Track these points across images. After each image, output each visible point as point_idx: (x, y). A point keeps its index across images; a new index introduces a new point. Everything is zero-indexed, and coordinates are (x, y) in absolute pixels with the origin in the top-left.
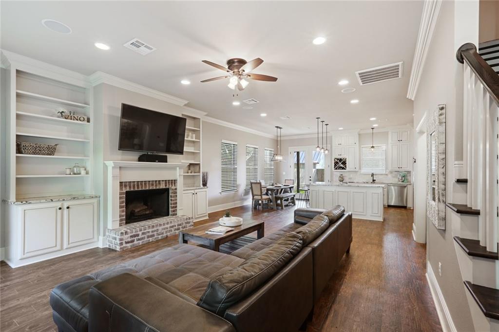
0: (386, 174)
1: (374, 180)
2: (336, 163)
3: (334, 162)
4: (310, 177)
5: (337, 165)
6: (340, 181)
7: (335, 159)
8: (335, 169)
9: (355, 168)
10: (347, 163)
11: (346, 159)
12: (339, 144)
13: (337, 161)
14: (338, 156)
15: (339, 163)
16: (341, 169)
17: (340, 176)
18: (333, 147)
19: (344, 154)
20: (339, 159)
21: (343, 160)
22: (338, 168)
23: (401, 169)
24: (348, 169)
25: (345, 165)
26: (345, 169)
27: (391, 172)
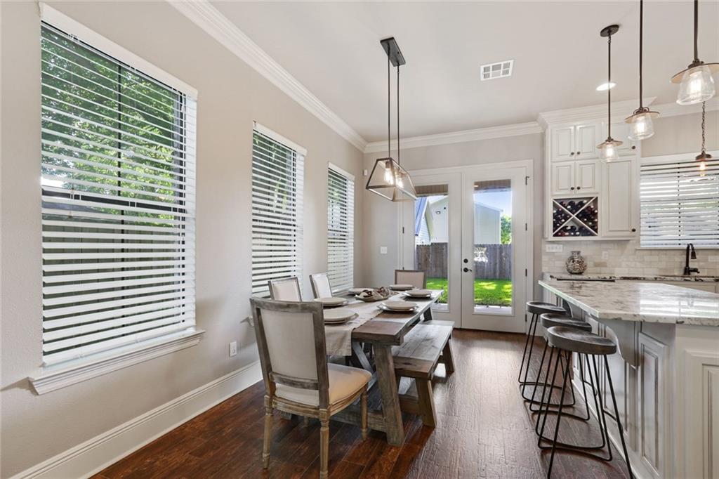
2: (559, 217)
3: (554, 214)
4: (466, 261)
5: (563, 220)
6: (572, 273)
7: (558, 204)
8: (556, 235)
9: (634, 230)
10: (599, 215)
11: (596, 200)
12: (572, 154)
13: (564, 208)
14: (569, 192)
15: (571, 216)
16: (578, 235)
17: (572, 259)
18: (552, 162)
19: (590, 186)
20: (571, 203)
21: (584, 204)
22: (567, 231)
24: (603, 233)
25: (592, 220)
26: (593, 235)
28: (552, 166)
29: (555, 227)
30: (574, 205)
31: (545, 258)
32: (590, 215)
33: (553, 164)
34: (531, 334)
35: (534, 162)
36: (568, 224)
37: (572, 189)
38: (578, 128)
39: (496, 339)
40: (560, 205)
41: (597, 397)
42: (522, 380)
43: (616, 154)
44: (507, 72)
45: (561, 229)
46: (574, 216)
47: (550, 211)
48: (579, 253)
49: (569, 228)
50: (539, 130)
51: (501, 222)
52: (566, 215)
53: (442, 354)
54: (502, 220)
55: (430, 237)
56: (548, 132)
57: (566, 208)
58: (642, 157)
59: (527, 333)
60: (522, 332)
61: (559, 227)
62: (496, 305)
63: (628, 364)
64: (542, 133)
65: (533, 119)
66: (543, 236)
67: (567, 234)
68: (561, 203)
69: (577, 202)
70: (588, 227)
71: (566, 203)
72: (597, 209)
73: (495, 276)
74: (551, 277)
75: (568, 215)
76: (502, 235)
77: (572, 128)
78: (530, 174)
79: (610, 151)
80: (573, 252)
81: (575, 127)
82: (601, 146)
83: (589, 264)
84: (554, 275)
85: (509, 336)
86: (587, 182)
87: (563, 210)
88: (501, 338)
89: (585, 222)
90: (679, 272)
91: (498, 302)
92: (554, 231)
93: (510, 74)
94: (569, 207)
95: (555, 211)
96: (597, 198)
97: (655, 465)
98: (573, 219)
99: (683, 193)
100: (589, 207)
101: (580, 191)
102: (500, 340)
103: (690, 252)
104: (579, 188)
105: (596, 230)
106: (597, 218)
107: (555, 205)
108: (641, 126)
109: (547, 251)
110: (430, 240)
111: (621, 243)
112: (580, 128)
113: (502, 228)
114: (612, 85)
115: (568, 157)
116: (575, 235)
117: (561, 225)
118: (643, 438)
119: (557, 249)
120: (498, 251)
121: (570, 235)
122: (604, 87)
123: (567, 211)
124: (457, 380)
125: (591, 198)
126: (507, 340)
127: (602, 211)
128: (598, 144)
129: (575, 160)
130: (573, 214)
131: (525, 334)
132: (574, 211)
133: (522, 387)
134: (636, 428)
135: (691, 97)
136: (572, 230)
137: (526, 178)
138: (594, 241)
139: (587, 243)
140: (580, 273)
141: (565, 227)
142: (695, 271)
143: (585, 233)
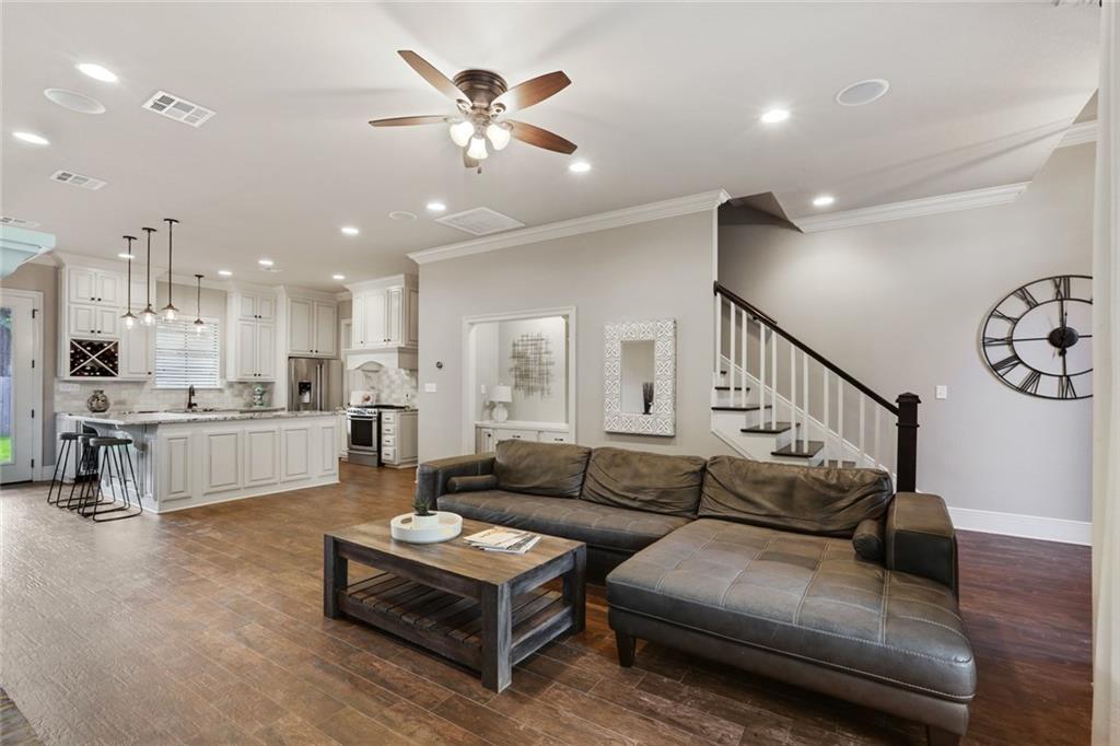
0: (220, 390)
1: (190, 405)
2: (77, 356)
3: (71, 354)
5: (82, 361)
6: (95, 411)
7: (76, 344)
8: (72, 375)
9: (150, 373)
10: (119, 359)
12: (93, 299)
13: (83, 349)
14: (89, 334)
15: (90, 357)
16: (99, 376)
17: (95, 397)
18: (69, 302)
19: (111, 332)
20: (90, 345)
21: (104, 347)
22: (87, 371)
23: (258, 379)
24: (123, 374)
25: (113, 363)
26: (113, 375)
27: (231, 385)
28: (69, 307)
29: (72, 367)
30: (95, 347)
31: (57, 398)
32: (110, 357)
33: (71, 305)
35: (44, 295)
36: (87, 364)
37: (92, 332)
38: (99, 275)
40: (78, 345)
45: (81, 368)
46: (94, 357)
47: (67, 351)
48: (102, 392)
49: (88, 368)
50: (52, 264)
52: (86, 355)
56: (65, 272)
61: (77, 366)
64: (56, 268)
66: (57, 374)
67: (86, 374)
68: (80, 344)
69: (97, 344)
70: (108, 369)
71: (86, 344)
72: (116, 352)
75: (88, 355)
77: (93, 274)
78: (39, 307)
80: (96, 392)
81: (96, 274)
83: (111, 401)
86: (107, 329)
87: (81, 351)
89: (105, 364)
90: (185, 406)
92: (71, 371)
94: (89, 348)
95: (72, 351)
96: (117, 344)
98: (92, 362)
99: (190, 346)
100: (109, 350)
101: (100, 335)
103: (192, 391)
104: (99, 332)
105: (117, 372)
106: (117, 360)
107: (72, 344)
109: (62, 390)
111: (139, 384)
112: (102, 276)
115: (89, 301)
116: (95, 375)
119: (75, 389)
121: (90, 375)
122: (125, 256)
123: (86, 351)
125: (112, 342)
127: (122, 355)
129: (95, 305)
130: (93, 355)
132: (94, 352)
136: (93, 372)
137: (34, 311)
138: (115, 382)
139: (106, 383)
140: (104, 411)
141: (84, 367)
142: (195, 405)
143: (105, 373)
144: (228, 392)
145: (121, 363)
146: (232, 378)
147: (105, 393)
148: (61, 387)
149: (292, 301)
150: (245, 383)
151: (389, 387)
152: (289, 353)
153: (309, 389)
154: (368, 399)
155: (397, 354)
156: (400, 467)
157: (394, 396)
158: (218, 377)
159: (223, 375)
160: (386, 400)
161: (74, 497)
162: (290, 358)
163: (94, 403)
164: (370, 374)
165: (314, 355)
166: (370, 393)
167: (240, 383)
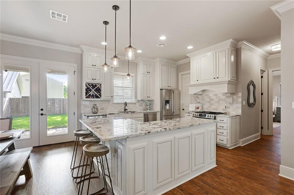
0: (135, 103)
1: (125, 110)
2: (88, 90)
3: (86, 89)
4: (42, 110)
5: (89, 92)
6: (94, 113)
7: (87, 85)
8: (86, 98)
9: (112, 97)
10: (102, 90)
11: (101, 85)
12: (93, 65)
13: (90, 87)
14: (91, 80)
15: (92, 90)
16: (95, 98)
17: (94, 107)
18: (85, 67)
19: (99, 79)
20: (92, 85)
21: (97, 86)
22: (91, 96)
23: (149, 99)
24: (103, 97)
25: (99, 92)
26: (100, 98)
27: (138, 101)
28: (85, 69)
29: (86, 94)
30: (94, 86)
31: (82, 107)
32: (99, 90)
33: (86, 68)
34: (77, 140)
35: (78, 65)
36: (91, 93)
37: (93, 79)
38: (95, 55)
39: (60, 147)
40: (88, 85)
41: (103, 168)
42: (72, 167)
43: (107, 69)
44: (65, 20)
45: (89, 95)
46: (93, 90)
47: (84, 88)
48: (96, 105)
49: (91, 95)
50: (80, 52)
51: (63, 87)
52: (90, 89)
53: (22, 169)
54: (64, 87)
55: (20, 93)
56: (84, 54)
57: (90, 86)
58: (114, 71)
59: (75, 141)
60: (73, 141)
61: (88, 94)
62: (61, 127)
63: (112, 153)
64: (81, 54)
65: (78, 46)
66: (81, 98)
67: (91, 97)
68: (89, 85)
69: (94, 85)
70: (98, 95)
71: (91, 85)
72: (101, 88)
73: (61, 113)
74: (85, 115)
75: (91, 89)
76: (64, 93)
77: (93, 55)
78: (76, 70)
79: (106, 68)
80: (94, 105)
81: (94, 55)
82: (103, 66)
83: (99, 109)
84: (86, 115)
85: (66, 144)
86: (98, 78)
87: (89, 87)
88: (62, 146)
89: (97, 93)
90: (123, 111)
91: (62, 126)
92: (86, 96)
93: (66, 21)
94: (92, 86)
95: (86, 88)
96: (101, 84)
97: (121, 189)
98: (93, 92)
99: (124, 85)
100: (98, 87)
101: (95, 81)
102: (62, 147)
103: (126, 104)
104: (95, 79)
105: (101, 96)
106: (101, 91)
107: (86, 85)
108: (115, 62)
109: (83, 104)
110: (21, 95)
111: (108, 101)
112: (96, 56)
113: (64, 90)
114: (106, 44)
115: (91, 66)
116: (94, 98)
117: (88, 93)
118: (117, 180)
119: (87, 103)
120: (62, 101)
121: (92, 98)
122: (104, 43)
123: (91, 88)
124: (34, 183)
125: (99, 84)
126: (65, 146)
127: (102, 89)
128: (102, 65)
129: (94, 68)
130: (93, 89)
131: (74, 141)
132: (93, 88)
133: (72, 171)
134: (115, 176)
135: (129, 57)
136: (93, 96)
137: (74, 71)
138: (100, 100)
139: (98, 101)
140: (97, 113)
141: (90, 94)
142: (127, 110)
143: (97, 97)
144: (137, 104)
145: (102, 92)
146: (139, 98)
147: (97, 105)
148: (83, 103)
149: (162, 65)
150: (143, 100)
151: (208, 102)
152: (161, 87)
153: (169, 103)
154: (198, 108)
155: (227, 85)
156: (230, 148)
157: (213, 107)
158: (134, 98)
159: (136, 97)
160: (207, 109)
161: (84, 164)
162: (161, 89)
163: (94, 109)
164: (199, 96)
165: (169, 88)
166: (198, 105)
167: (141, 100)
